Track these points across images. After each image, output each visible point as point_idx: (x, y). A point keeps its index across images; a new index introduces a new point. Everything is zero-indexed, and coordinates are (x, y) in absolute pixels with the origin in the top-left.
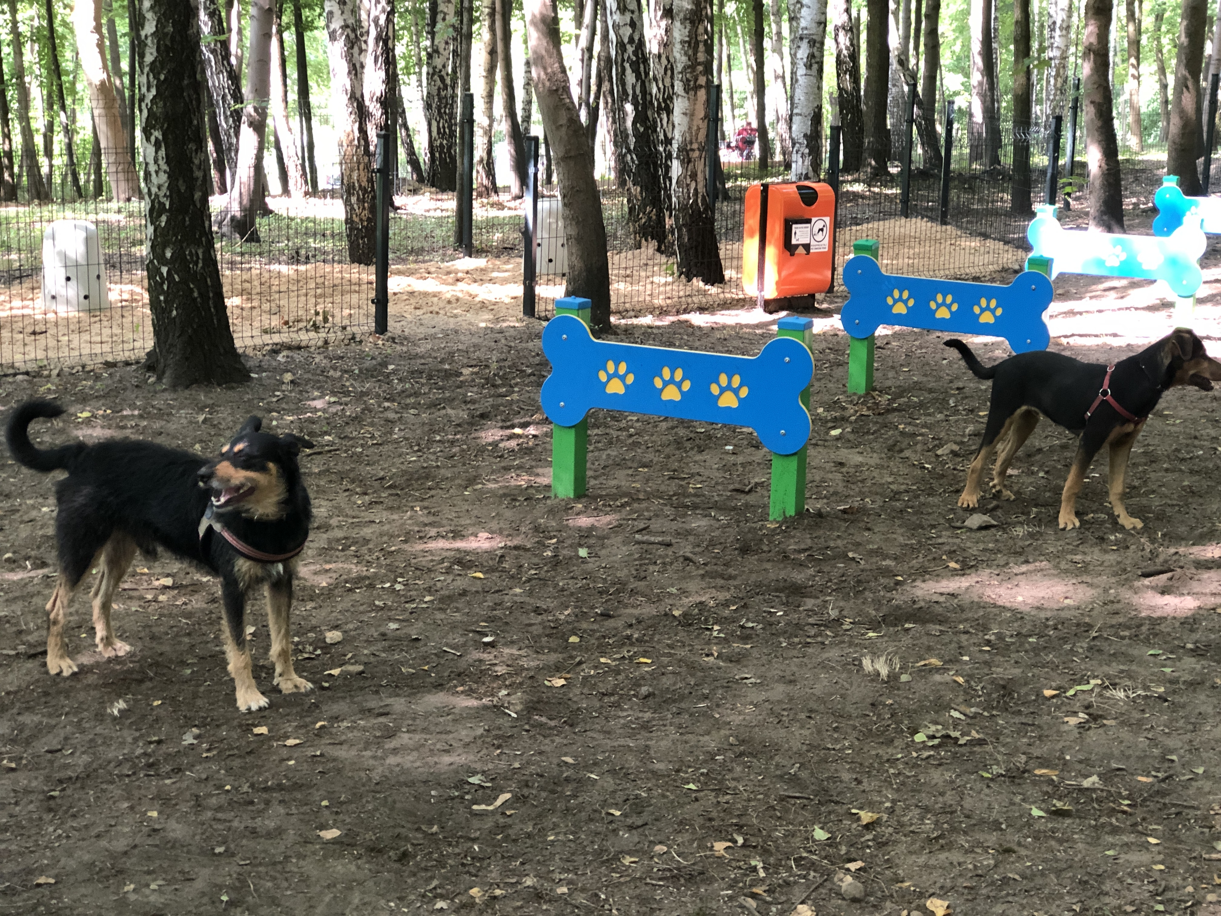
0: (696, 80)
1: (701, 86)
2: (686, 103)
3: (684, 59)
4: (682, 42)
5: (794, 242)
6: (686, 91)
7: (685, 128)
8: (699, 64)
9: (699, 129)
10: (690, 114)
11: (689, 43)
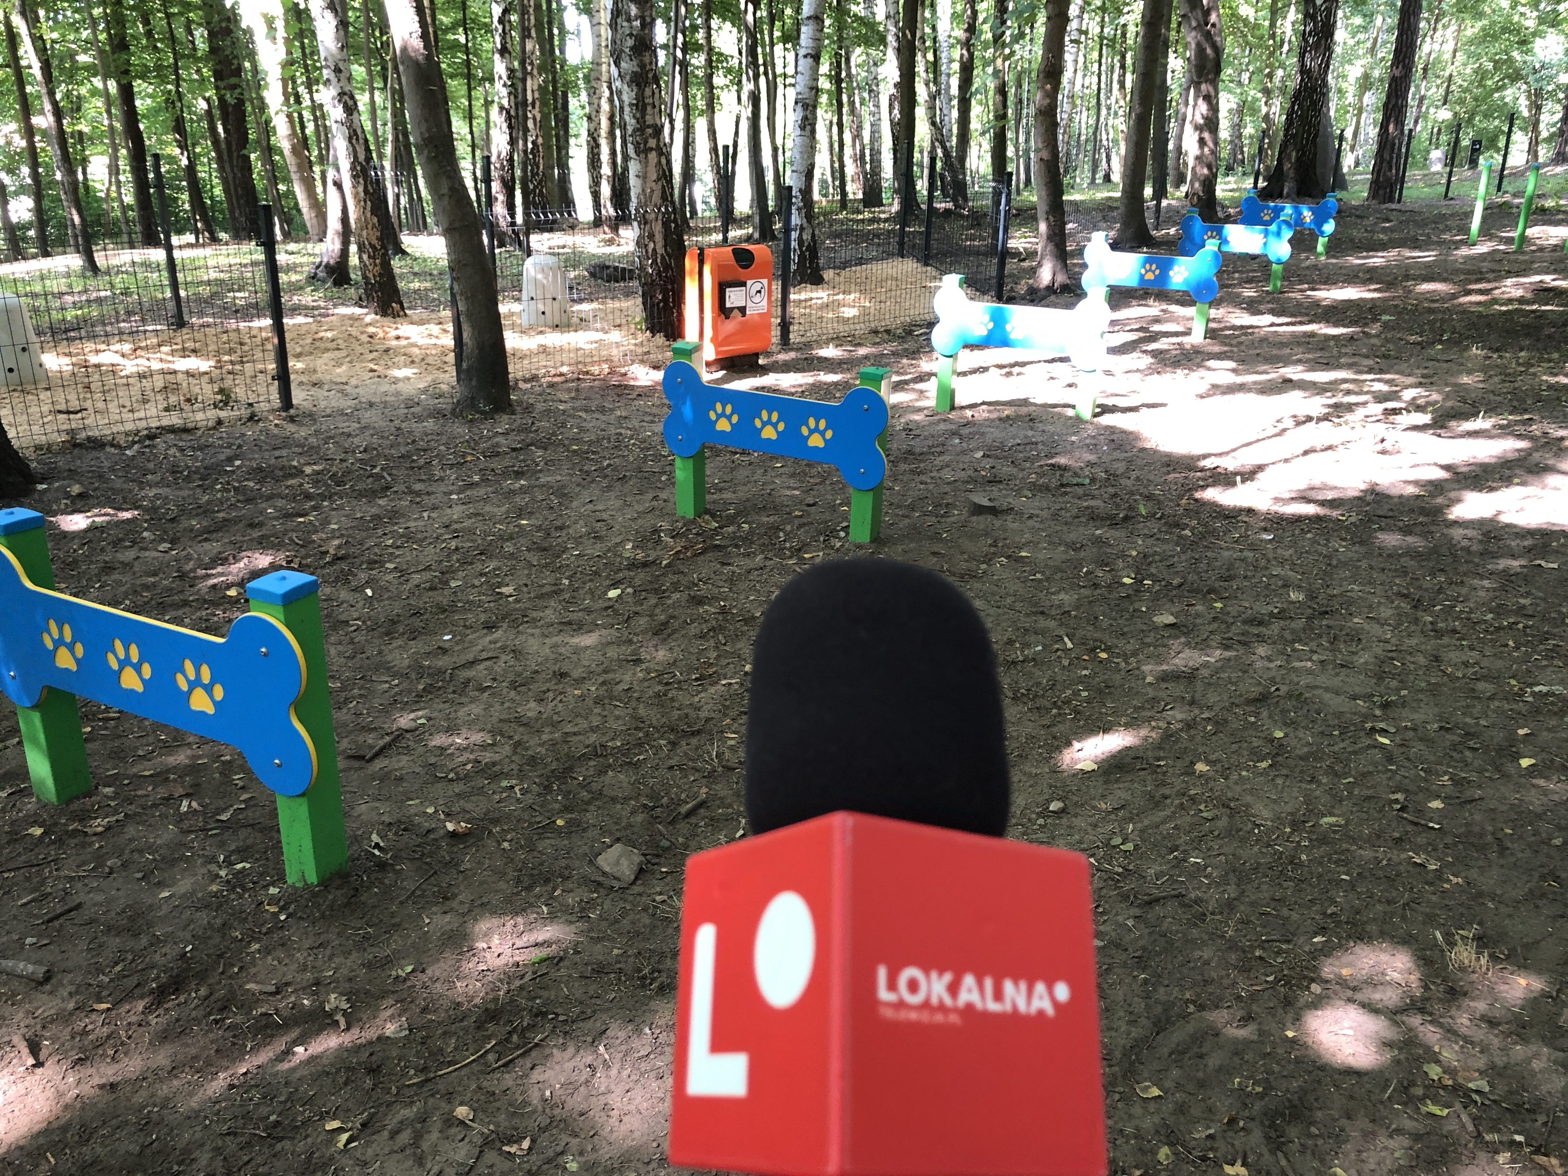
0: (646, 142)
1: (651, 149)
2: (638, 166)
3: (633, 121)
4: (631, 105)
5: (728, 305)
6: (638, 153)
7: (639, 190)
8: (649, 127)
9: (652, 191)
10: (643, 176)
11: (637, 105)
